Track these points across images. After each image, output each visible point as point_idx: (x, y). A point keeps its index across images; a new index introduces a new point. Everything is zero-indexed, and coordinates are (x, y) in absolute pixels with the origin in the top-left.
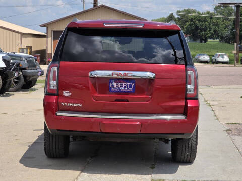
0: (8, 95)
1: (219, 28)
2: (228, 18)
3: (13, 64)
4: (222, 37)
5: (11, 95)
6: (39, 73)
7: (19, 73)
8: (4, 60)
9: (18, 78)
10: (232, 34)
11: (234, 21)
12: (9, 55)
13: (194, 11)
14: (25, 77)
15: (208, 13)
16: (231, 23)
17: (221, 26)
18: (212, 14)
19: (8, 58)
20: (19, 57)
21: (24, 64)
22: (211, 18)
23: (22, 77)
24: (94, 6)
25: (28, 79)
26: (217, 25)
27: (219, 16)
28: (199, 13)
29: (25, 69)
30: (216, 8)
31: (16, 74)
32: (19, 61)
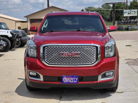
0: (14, 50)
1: (104, 15)
2: (108, 10)
3: (16, 35)
4: (106, 19)
5: (15, 50)
6: (28, 39)
7: (18, 39)
8: (11, 33)
9: (18, 42)
10: (110, 18)
11: (111, 11)
12: (13, 31)
13: (93, 8)
14: (21, 41)
15: (99, 8)
16: (110, 12)
17: (105, 14)
18: (101, 8)
19: (13, 32)
20: (18, 31)
21: (20, 35)
22: (100, 10)
23: (20, 41)
24: (48, 7)
25: (23, 42)
26: (103, 14)
27: (104, 9)
28: (95, 8)
29: (21, 37)
30: (102, 6)
31: (17, 40)
32: (18, 33)
